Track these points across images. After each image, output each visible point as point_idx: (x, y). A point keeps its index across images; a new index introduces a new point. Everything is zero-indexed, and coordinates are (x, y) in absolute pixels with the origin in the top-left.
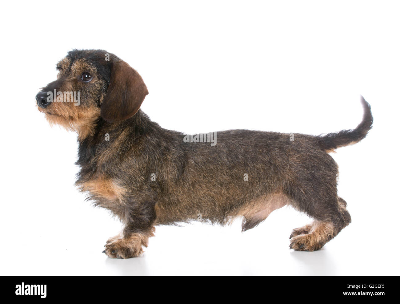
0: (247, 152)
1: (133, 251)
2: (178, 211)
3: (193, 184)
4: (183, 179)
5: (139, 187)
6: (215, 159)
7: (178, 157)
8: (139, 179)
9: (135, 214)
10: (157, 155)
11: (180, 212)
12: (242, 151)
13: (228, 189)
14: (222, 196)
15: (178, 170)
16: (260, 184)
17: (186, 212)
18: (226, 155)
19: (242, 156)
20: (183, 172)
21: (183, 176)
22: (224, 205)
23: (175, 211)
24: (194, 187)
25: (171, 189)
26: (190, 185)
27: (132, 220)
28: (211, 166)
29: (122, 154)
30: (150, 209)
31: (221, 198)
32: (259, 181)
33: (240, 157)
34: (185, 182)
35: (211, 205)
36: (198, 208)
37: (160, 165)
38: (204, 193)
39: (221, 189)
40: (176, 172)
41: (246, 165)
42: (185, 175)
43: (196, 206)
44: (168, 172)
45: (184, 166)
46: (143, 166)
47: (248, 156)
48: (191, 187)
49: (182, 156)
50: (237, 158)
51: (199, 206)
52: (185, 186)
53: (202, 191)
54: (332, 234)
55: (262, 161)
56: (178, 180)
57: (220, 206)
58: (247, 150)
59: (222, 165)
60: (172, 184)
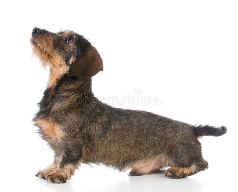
0: (150, 128)
1: (65, 177)
2: (95, 156)
3: (110, 142)
4: (104, 137)
5: (74, 135)
6: (128, 128)
7: (105, 121)
8: (75, 130)
9: (68, 152)
10: (91, 117)
11: (97, 157)
12: (147, 126)
13: (131, 150)
14: (126, 153)
15: (103, 130)
16: (153, 149)
17: (100, 159)
18: (136, 127)
19: (146, 129)
20: (105, 133)
21: (105, 135)
22: (126, 159)
23: (94, 156)
24: (110, 144)
25: (95, 141)
26: (108, 142)
27: (66, 156)
28: (125, 133)
29: (68, 110)
30: (79, 150)
31: (125, 154)
32: (153, 148)
33: (145, 130)
34: (105, 139)
35: (117, 157)
36: (108, 158)
37: (91, 124)
38: (115, 150)
39: (127, 149)
40: (101, 131)
41: (147, 136)
42: (106, 134)
43: (107, 156)
44: (95, 130)
45: (107, 129)
46: (80, 122)
47: (150, 131)
48: (108, 143)
49: (107, 122)
50: (143, 131)
51: (109, 157)
52: (104, 142)
53: (114, 148)
54: (193, 172)
55: (158, 136)
56: (101, 137)
57: (123, 159)
58: (151, 127)
59: (132, 133)
60: (97, 138)
